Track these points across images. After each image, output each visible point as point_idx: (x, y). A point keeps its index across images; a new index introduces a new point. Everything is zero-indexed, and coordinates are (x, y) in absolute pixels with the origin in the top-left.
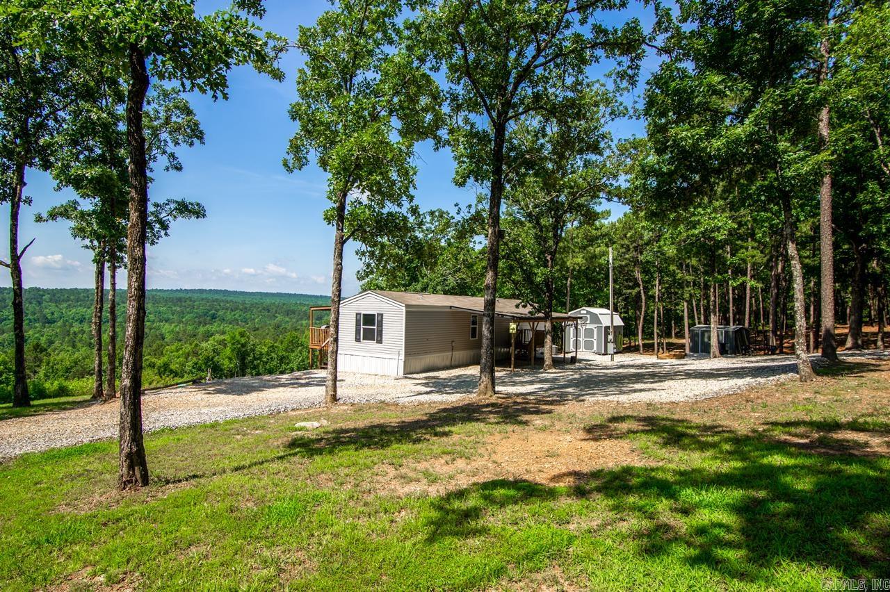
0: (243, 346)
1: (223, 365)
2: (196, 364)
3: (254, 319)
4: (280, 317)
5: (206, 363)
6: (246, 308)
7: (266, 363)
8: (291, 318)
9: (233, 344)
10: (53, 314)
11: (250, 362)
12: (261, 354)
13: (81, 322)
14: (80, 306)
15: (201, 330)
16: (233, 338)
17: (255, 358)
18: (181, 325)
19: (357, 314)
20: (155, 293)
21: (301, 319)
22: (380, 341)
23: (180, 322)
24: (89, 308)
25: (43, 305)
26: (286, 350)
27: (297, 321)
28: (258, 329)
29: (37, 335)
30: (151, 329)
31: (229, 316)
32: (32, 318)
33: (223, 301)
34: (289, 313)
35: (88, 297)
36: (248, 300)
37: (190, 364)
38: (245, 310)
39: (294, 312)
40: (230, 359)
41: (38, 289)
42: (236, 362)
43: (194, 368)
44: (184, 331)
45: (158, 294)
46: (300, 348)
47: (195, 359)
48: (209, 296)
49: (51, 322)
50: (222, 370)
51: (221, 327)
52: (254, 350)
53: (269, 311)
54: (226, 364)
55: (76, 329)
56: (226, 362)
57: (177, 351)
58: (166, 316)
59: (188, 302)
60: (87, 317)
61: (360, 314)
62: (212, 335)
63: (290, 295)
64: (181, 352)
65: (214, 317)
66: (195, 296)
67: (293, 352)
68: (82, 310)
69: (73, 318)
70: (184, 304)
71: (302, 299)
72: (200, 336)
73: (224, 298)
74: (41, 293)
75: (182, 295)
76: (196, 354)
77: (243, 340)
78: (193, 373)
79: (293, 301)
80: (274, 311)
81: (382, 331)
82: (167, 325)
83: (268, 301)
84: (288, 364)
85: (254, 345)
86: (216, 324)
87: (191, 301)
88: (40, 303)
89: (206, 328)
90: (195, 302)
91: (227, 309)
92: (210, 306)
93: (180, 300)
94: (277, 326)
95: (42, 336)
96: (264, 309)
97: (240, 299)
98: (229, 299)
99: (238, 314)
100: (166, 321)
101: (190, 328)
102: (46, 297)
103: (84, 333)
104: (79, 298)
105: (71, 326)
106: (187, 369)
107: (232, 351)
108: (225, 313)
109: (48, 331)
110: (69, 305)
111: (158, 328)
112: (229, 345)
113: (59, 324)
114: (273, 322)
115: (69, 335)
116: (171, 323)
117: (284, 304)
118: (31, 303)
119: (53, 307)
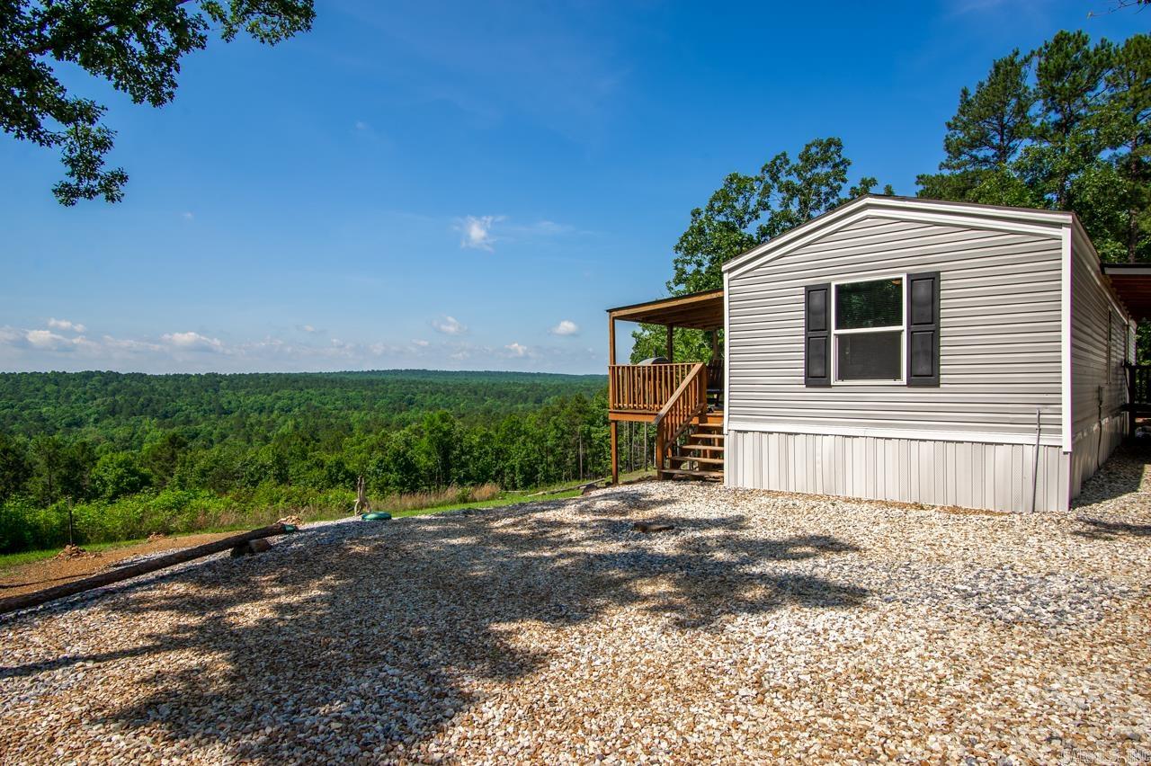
0: (447, 434)
1: (418, 462)
2: (382, 461)
3: (459, 404)
4: (489, 401)
5: (395, 461)
6: (448, 391)
7: (479, 459)
8: (503, 402)
9: (431, 432)
10: (230, 403)
11: (455, 458)
12: (471, 447)
13: (261, 412)
14: (260, 393)
15: (396, 417)
16: (431, 423)
17: (463, 453)
18: (372, 413)
19: (809, 291)
20: (342, 376)
21: (516, 402)
22: (926, 375)
23: (372, 409)
24: (269, 395)
25: (220, 393)
26: (503, 441)
27: (511, 405)
28: (463, 416)
29: (209, 428)
30: (337, 418)
31: (429, 401)
32: (207, 408)
33: (420, 383)
34: (501, 395)
35: (269, 382)
36: (450, 381)
37: (374, 461)
38: (448, 393)
39: (506, 394)
40: (429, 454)
41: (215, 375)
42: (436, 457)
43: (379, 467)
44: (376, 419)
45: (348, 376)
46: (523, 437)
47: (380, 455)
48: (406, 378)
49: (228, 412)
50: (417, 470)
51: (420, 414)
52: (461, 441)
53: (476, 394)
54: (423, 461)
55: (253, 421)
56: (423, 459)
57: (360, 443)
58: (355, 402)
59: (381, 386)
60: (267, 405)
61: (825, 288)
62: (409, 423)
63: (500, 374)
64: (363, 445)
65: (411, 402)
66: (389, 378)
67: (513, 443)
68: (262, 398)
69: (252, 408)
70: (376, 387)
71: (516, 377)
72: (394, 424)
73: (422, 380)
74: (218, 379)
75: (374, 377)
76: (382, 447)
77: (445, 427)
78: (377, 475)
79: (504, 380)
80: (482, 393)
81: (935, 336)
82: (356, 414)
83: (474, 381)
84: (507, 460)
85: (461, 432)
86: (413, 411)
87: (384, 383)
88: (216, 391)
89: (401, 416)
90: (388, 384)
91: (426, 392)
92: (406, 389)
93: (371, 383)
94: (488, 411)
95: (215, 429)
96: (470, 391)
97: (440, 380)
98: (428, 380)
99: (439, 397)
100: (355, 409)
101: (382, 416)
102: (224, 383)
103: (261, 425)
104: (258, 383)
105: (248, 416)
106: (371, 468)
107: (431, 442)
108: (424, 396)
109: (222, 424)
110: (248, 392)
111: (346, 417)
112: (426, 433)
113: (236, 414)
114: (481, 407)
115: (245, 427)
116: (361, 410)
117: (494, 385)
118: (207, 391)
119: (230, 395)
